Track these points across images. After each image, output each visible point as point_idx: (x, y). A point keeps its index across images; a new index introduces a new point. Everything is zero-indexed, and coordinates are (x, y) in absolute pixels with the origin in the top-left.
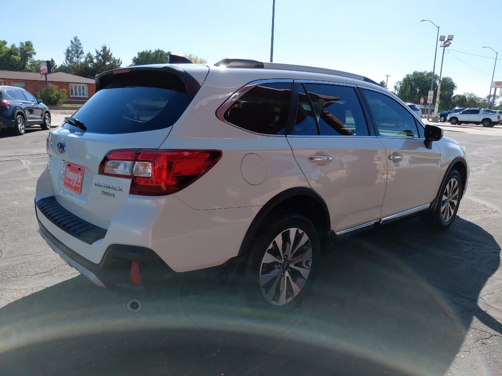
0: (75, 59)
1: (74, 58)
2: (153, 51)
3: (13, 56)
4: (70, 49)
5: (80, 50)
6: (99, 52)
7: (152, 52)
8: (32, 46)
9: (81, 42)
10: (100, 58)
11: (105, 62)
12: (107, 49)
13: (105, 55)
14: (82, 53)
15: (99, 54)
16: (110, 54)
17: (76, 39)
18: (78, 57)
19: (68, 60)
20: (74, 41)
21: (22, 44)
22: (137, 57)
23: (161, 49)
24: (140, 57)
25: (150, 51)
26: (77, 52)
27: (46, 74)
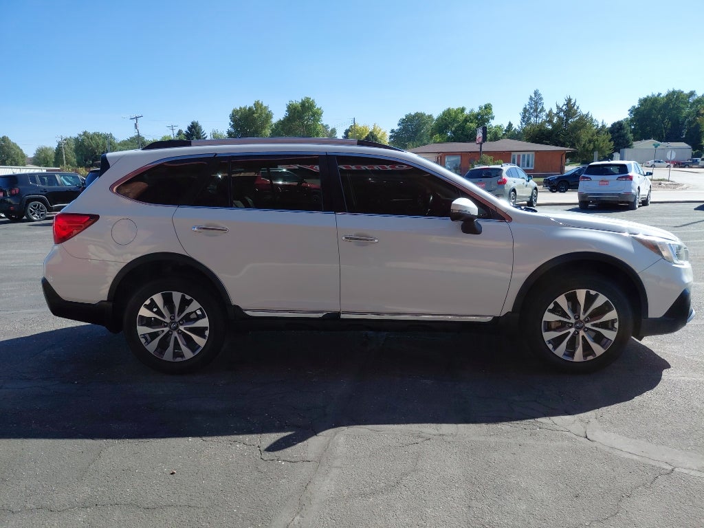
0: (533, 120)
1: (532, 118)
2: (664, 93)
3: (468, 123)
4: (528, 107)
5: (540, 107)
6: (561, 107)
7: (661, 96)
8: (491, 109)
9: (542, 96)
10: (562, 114)
11: (567, 120)
12: (573, 102)
13: (570, 109)
14: (542, 110)
15: (560, 109)
16: (575, 107)
17: (536, 93)
18: (537, 117)
19: (523, 121)
20: (533, 97)
21: (481, 108)
22: (637, 106)
23: (677, 89)
24: (642, 105)
25: (659, 94)
26: (536, 110)
27: (481, 144)
